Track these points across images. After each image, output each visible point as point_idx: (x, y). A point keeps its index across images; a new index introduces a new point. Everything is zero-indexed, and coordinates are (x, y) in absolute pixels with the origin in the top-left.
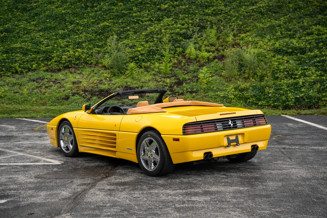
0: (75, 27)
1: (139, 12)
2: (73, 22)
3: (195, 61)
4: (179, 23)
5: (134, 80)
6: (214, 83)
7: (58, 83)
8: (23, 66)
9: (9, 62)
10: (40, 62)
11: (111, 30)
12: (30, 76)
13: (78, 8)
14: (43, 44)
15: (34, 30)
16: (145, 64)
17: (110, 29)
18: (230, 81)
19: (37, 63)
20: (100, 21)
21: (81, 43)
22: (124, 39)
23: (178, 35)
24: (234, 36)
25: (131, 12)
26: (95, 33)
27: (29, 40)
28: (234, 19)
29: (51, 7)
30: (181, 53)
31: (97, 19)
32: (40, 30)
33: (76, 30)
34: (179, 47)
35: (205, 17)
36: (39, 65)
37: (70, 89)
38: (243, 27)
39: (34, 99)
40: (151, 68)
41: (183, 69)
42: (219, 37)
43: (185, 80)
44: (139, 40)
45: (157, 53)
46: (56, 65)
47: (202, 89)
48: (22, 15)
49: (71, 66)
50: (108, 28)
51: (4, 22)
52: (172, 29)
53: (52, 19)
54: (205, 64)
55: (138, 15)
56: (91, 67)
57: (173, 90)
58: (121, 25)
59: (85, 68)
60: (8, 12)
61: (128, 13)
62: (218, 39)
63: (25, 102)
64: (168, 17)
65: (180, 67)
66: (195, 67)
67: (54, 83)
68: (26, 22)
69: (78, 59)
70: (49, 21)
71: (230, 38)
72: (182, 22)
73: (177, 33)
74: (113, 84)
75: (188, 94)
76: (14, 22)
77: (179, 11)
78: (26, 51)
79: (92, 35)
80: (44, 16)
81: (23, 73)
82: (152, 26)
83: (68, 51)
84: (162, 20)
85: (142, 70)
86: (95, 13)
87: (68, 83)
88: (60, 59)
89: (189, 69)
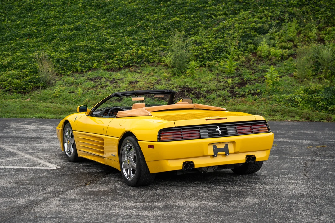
0: (145, 23)
1: (214, 5)
2: (143, 18)
3: (266, 59)
4: (257, 16)
5: (194, 80)
6: (282, 84)
7: (114, 82)
8: (84, 65)
9: (71, 61)
10: (102, 61)
11: (181, 26)
12: (90, 75)
13: (151, 3)
14: (108, 42)
15: (103, 27)
16: (209, 62)
17: (180, 24)
18: (302, 81)
19: (98, 62)
20: (171, 16)
21: (146, 40)
22: (193, 35)
23: (252, 30)
24: (319, 29)
25: (205, 6)
26: (164, 29)
27: (96, 38)
28: (323, 10)
29: (124, 3)
30: (253, 50)
31: (168, 14)
32: (109, 26)
33: (145, 26)
34: (251, 43)
35: (288, 9)
36: (100, 64)
37: (125, 89)
38: (332, 19)
39: (87, 100)
40: (215, 66)
41: (251, 68)
42: (300, 31)
43: (249, 80)
44: (208, 36)
45: (225, 50)
46: (117, 64)
47: (266, 91)
48: (94, 12)
49: (132, 65)
50: (178, 24)
51: (76, 20)
52: (248, 24)
53: (122, 16)
54: (277, 62)
55: (213, 9)
56: (152, 66)
57: (235, 91)
58: (192, 19)
59: (147, 67)
60: (82, 9)
61: (202, 6)
62: (299, 33)
63: (78, 102)
64: (245, 10)
65: (248, 65)
66: (265, 66)
67: (110, 83)
68: (97, 19)
69: (140, 57)
70: (120, 17)
71: (314, 33)
72: (260, 15)
73: (251, 27)
74: (171, 84)
75: (250, 96)
76: (86, 19)
77: (259, 3)
78: (90, 50)
79: (161, 32)
80: (115, 12)
81: (83, 72)
82: (226, 20)
83: (132, 49)
84: (239, 13)
85: (205, 69)
86: (167, 7)
87: (125, 83)
88: (122, 57)
89: (257, 68)
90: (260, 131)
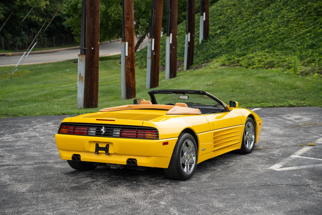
90: (145, 137)
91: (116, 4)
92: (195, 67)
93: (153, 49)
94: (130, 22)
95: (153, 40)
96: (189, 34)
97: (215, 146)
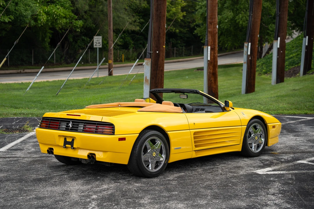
91: (245, 10)
92: (311, 73)
93: (249, 53)
94: (213, 26)
95: (250, 44)
96: (307, 37)
97: (196, 146)
